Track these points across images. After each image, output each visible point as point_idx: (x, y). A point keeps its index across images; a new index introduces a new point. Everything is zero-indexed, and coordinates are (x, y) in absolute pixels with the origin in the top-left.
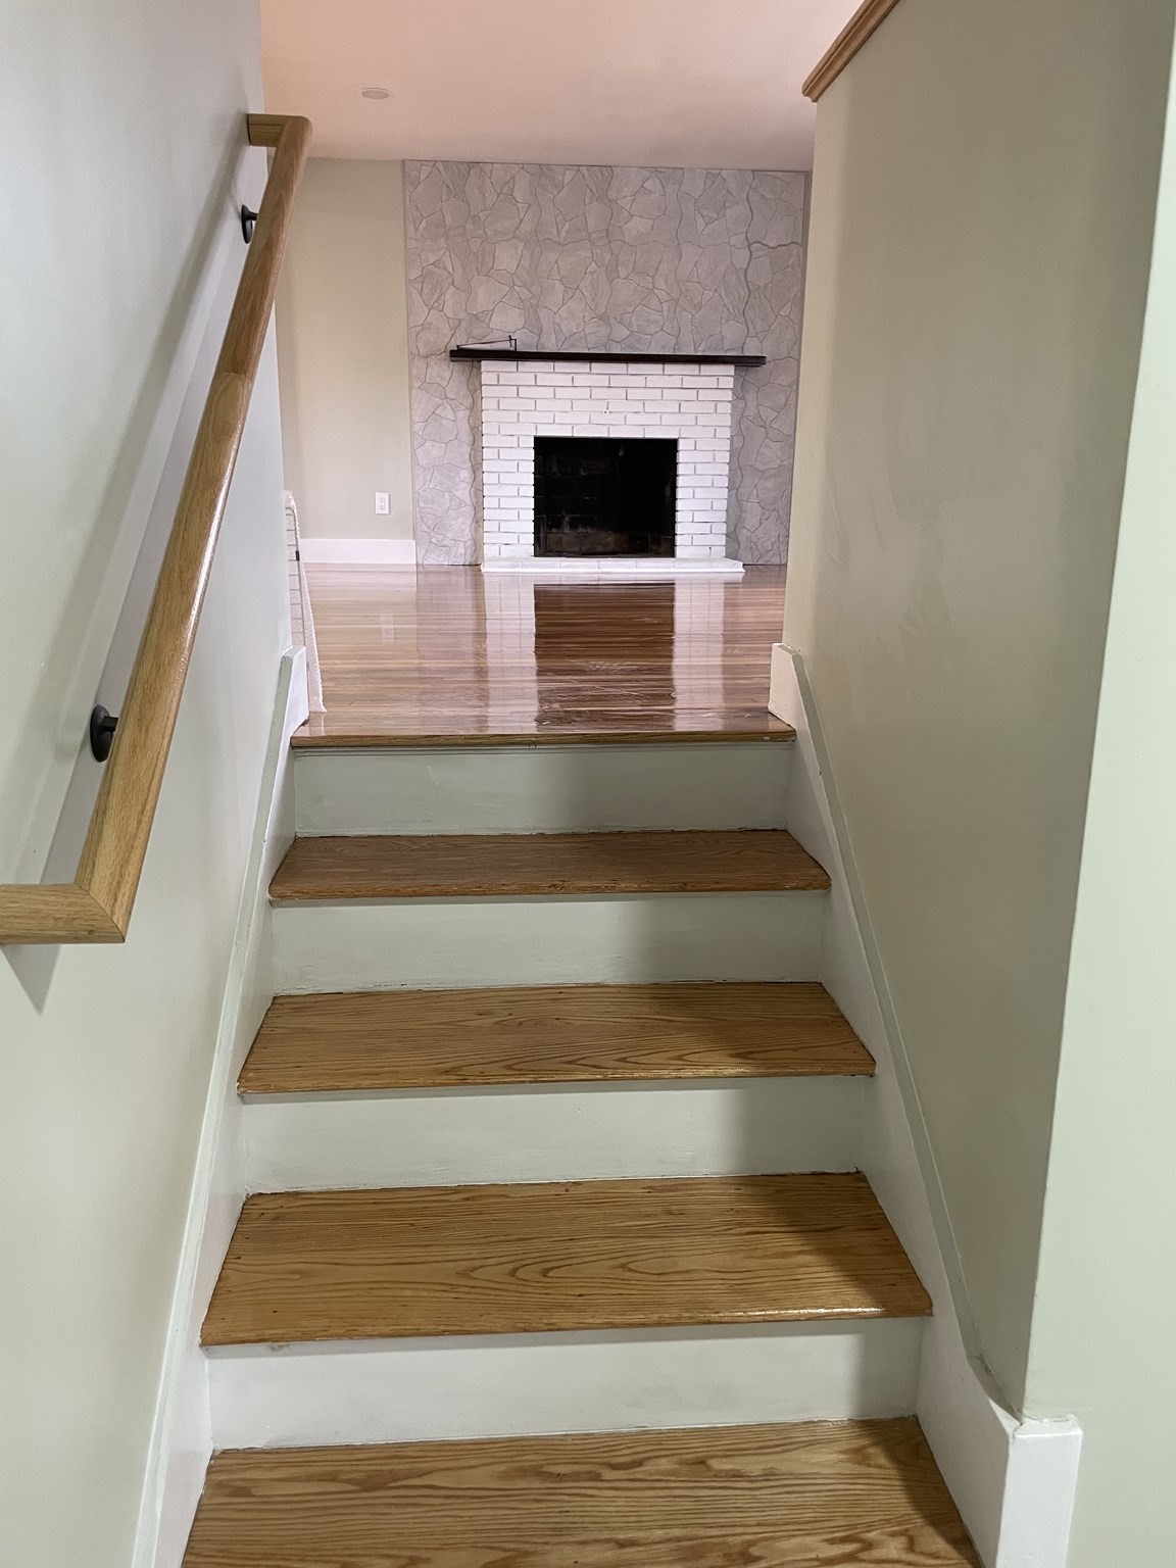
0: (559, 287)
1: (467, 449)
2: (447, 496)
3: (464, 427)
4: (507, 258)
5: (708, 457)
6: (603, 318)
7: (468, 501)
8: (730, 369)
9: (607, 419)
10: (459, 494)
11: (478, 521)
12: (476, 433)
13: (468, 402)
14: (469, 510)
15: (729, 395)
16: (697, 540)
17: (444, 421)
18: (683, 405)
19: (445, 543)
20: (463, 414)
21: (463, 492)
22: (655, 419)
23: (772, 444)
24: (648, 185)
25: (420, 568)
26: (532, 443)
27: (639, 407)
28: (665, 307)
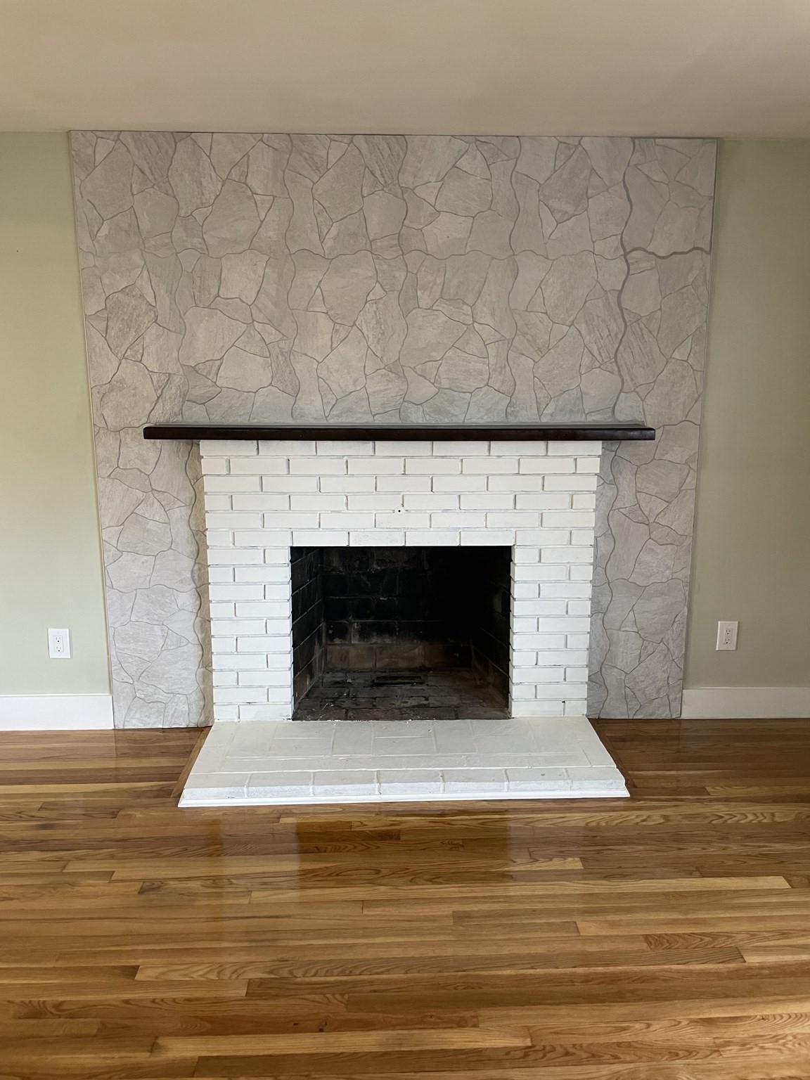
0: (325, 324)
1: (187, 563)
2: (158, 631)
3: (182, 532)
4: (241, 280)
5: (561, 571)
6: (396, 369)
8: (596, 447)
9: (403, 520)
11: (207, 664)
14: (193, 650)
15: (593, 483)
17: (151, 525)
18: (521, 498)
19: (157, 698)
20: (179, 513)
21: (185, 624)
22: (477, 520)
23: (658, 548)
24: (464, 163)
25: (120, 735)
26: (286, 557)
27: (452, 503)
28: (492, 350)
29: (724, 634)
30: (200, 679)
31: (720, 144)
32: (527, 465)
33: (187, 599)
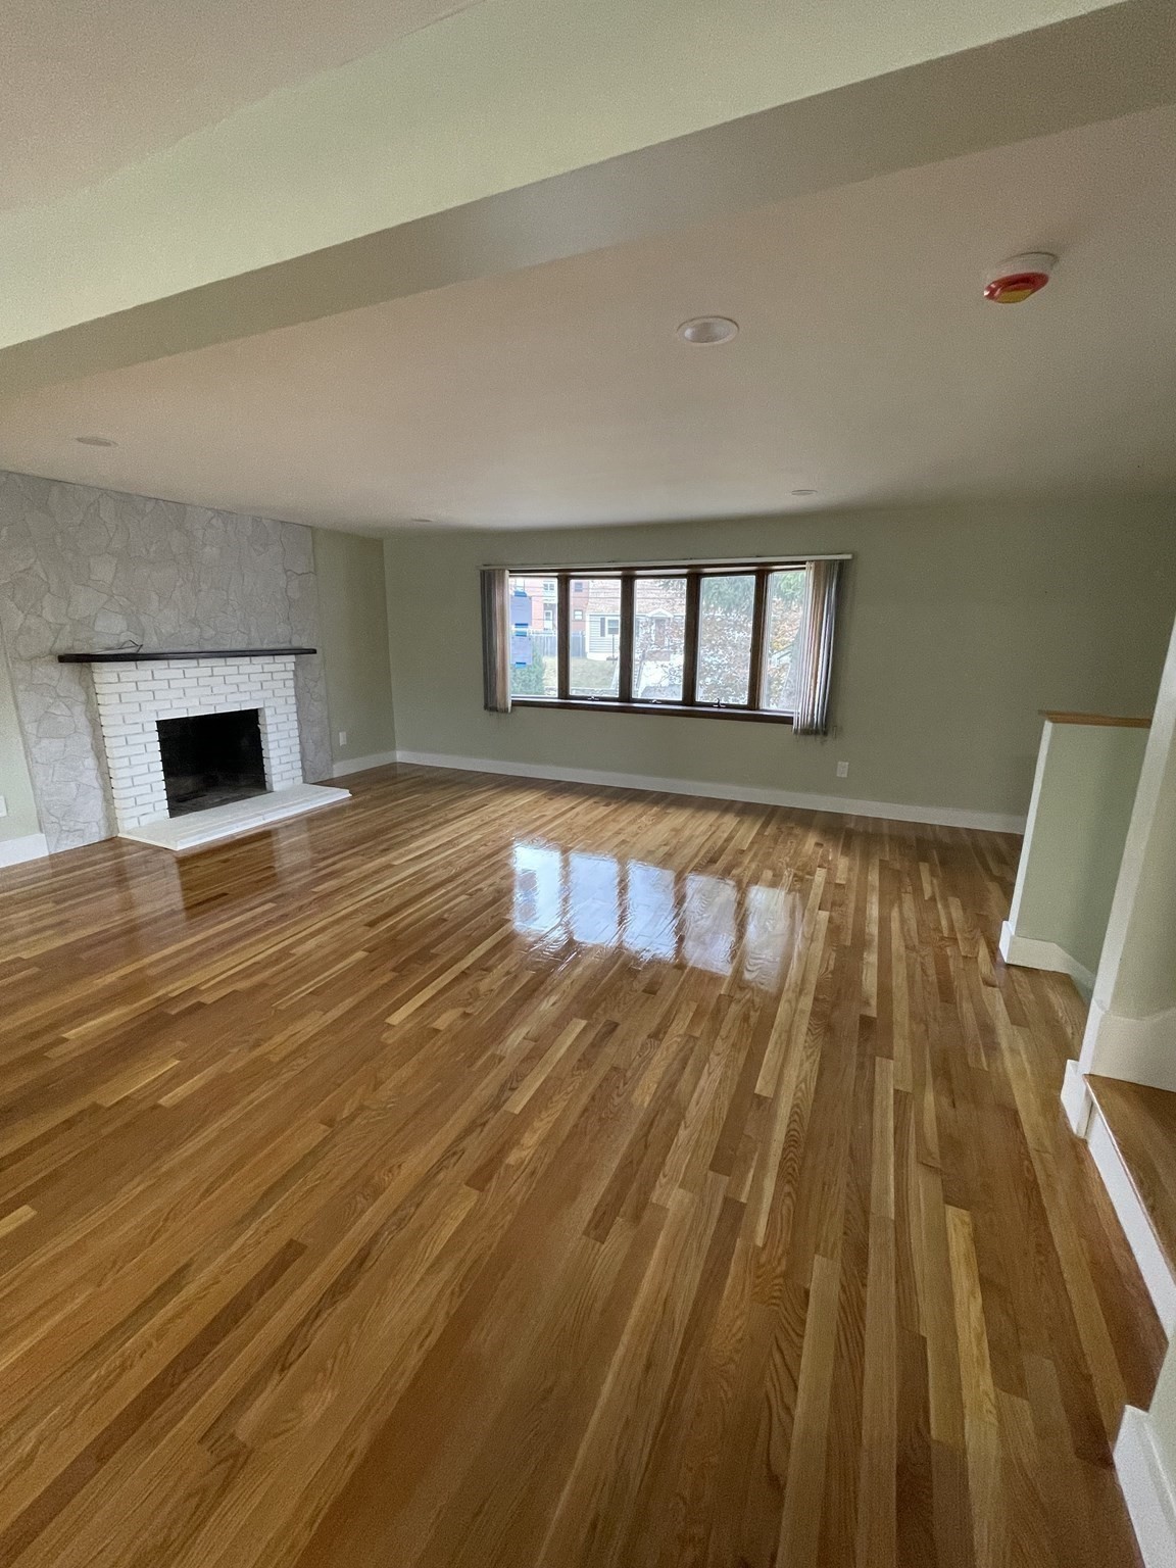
0: (155, 597)
1: (87, 740)
2: (73, 785)
3: (82, 721)
4: (104, 571)
5: (284, 718)
6: (194, 622)
7: (96, 785)
8: (292, 658)
9: (213, 700)
10: (84, 780)
11: (108, 800)
12: (95, 725)
13: (83, 698)
14: (99, 793)
15: (291, 675)
16: (286, 775)
17: (61, 719)
18: (264, 684)
19: (77, 828)
20: (79, 709)
21: (90, 776)
22: (246, 697)
23: (316, 704)
24: (214, 521)
25: (51, 857)
26: (155, 727)
27: (234, 689)
28: (239, 613)
29: (342, 738)
30: (104, 809)
31: (313, 530)
32: (267, 668)
33: (90, 762)
